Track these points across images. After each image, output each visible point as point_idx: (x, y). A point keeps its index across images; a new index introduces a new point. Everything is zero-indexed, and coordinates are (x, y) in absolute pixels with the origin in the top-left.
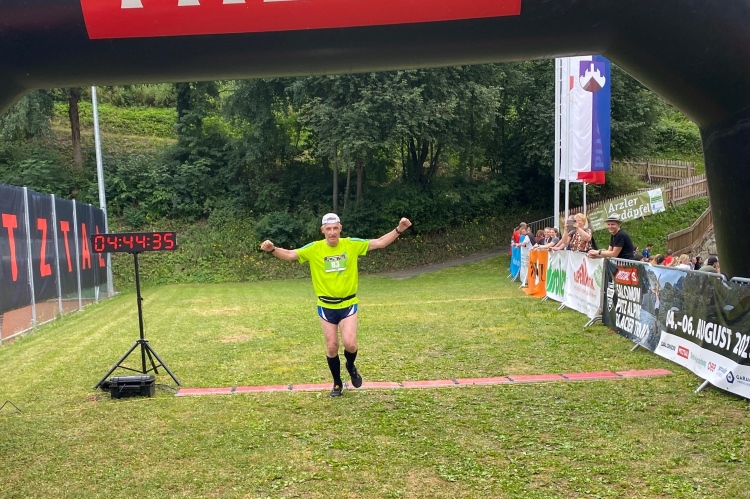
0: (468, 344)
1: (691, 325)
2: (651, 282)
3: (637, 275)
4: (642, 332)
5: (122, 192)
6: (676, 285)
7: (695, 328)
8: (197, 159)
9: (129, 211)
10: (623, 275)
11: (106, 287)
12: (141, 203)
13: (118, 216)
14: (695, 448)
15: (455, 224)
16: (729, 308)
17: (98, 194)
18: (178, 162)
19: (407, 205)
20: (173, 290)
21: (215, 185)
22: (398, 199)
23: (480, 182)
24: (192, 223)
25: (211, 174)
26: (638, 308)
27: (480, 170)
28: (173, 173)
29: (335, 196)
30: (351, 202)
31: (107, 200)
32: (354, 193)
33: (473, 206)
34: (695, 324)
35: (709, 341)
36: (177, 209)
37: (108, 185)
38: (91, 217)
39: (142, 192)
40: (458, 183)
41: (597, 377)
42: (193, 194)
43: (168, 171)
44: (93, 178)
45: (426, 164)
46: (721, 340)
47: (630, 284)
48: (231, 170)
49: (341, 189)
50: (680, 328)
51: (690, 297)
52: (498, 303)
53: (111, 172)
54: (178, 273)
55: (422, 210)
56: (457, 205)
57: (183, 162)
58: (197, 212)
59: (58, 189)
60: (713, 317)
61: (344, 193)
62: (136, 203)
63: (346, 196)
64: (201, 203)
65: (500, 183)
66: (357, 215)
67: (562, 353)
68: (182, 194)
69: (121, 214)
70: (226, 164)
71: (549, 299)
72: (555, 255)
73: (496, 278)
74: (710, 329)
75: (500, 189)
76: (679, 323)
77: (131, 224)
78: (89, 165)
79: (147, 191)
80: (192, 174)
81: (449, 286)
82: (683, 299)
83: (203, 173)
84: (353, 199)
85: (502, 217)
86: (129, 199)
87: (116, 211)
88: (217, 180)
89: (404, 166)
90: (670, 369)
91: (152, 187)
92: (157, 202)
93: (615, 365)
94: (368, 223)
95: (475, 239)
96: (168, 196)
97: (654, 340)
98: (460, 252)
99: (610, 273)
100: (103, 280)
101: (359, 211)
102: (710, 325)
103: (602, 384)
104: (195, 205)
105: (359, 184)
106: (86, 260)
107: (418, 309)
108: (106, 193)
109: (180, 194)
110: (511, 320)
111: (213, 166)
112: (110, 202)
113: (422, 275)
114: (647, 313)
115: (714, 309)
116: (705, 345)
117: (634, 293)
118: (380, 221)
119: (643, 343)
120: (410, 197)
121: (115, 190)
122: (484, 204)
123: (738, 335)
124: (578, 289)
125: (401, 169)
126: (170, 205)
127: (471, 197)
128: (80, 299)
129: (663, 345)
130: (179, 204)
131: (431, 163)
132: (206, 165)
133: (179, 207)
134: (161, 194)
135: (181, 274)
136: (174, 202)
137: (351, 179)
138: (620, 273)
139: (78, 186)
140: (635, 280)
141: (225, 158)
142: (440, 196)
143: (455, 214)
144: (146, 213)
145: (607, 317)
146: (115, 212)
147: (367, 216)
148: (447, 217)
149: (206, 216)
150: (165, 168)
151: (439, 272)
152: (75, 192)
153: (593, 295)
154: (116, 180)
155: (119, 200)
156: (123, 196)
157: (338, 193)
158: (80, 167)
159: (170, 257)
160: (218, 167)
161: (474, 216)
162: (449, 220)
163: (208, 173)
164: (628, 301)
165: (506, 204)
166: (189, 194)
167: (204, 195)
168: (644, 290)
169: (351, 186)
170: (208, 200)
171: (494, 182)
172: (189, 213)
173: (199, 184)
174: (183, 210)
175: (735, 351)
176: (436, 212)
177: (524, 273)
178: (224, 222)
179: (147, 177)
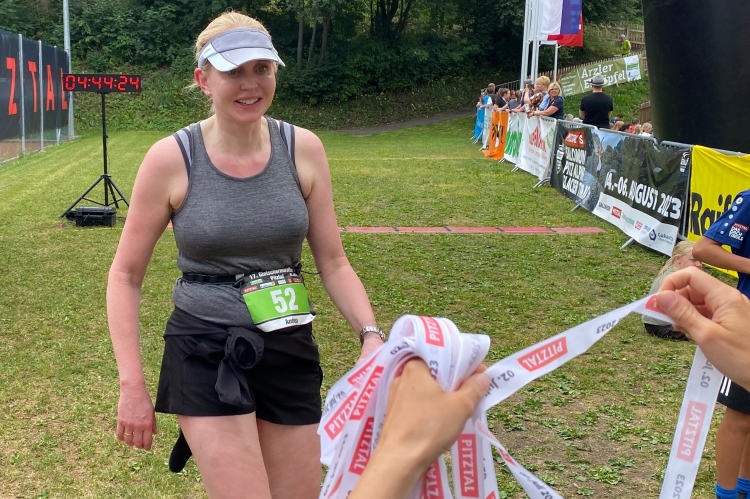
0: (415, 197)
1: (625, 186)
2: (595, 145)
3: (584, 138)
4: (584, 194)
5: (87, 35)
6: (616, 148)
7: (628, 190)
8: (163, 5)
9: (92, 55)
10: (571, 138)
11: (67, 130)
12: (105, 48)
13: (81, 59)
14: (603, 292)
15: (421, 82)
16: (657, 170)
17: (63, 37)
18: (143, 7)
19: (373, 60)
20: (133, 136)
21: (179, 32)
22: (364, 54)
23: (450, 40)
24: (154, 70)
25: (176, 21)
26: (582, 169)
27: (451, 27)
28: (137, 18)
29: (299, 49)
30: (316, 56)
31: (72, 42)
32: (319, 46)
33: (441, 65)
34: (629, 185)
35: (638, 201)
36: (140, 55)
37: (73, 27)
38: (55, 59)
39: (107, 37)
40: (428, 40)
41: (531, 231)
42: (157, 41)
43: (133, 16)
44: (59, 20)
45: (395, 19)
46: (649, 201)
47: (577, 146)
48: (196, 18)
49: (306, 41)
50: (616, 189)
51: (627, 158)
52: (454, 163)
53: (77, 15)
54: (138, 119)
55: (388, 67)
56: (424, 64)
57: (148, 7)
58: (159, 59)
59: (23, 29)
60: (645, 178)
61: (309, 46)
62: (100, 48)
63: (311, 48)
64: (164, 50)
65: (471, 42)
66: (321, 70)
67: (504, 210)
68: (146, 40)
69: (85, 56)
70: (191, 11)
71: (506, 161)
72: (514, 117)
73: (459, 139)
74: (641, 191)
75: (470, 48)
76: (616, 185)
77: (93, 68)
78: (54, 7)
79: (111, 35)
80: (157, 21)
81: (409, 145)
82: (620, 162)
83: (168, 19)
84: (318, 52)
85: (470, 77)
86: (93, 43)
87: (80, 54)
88: (181, 27)
89: (372, 20)
90: (605, 229)
91: (117, 31)
92: (121, 48)
93: (552, 222)
94: (332, 78)
95: (441, 99)
96: (132, 42)
97: (593, 202)
98: (424, 111)
99: (561, 134)
100: (64, 123)
101: (323, 65)
102: (641, 186)
103: (535, 237)
104: (158, 52)
105: (324, 36)
106: (51, 101)
107: (373, 165)
108: (71, 36)
109: (144, 39)
110: (461, 179)
111: (179, 14)
112: (74, 45)
113: (384, 133)
114: (590, 175)
115: (645, 171)
116: (636, 206)
117: (581, 155)
118: (344, 76)
119: (583, 204)
120: (377, 53)
121: (80, 33)
122: (453, 63)
123: (663, 195)
124: (532, 151)
125: (369, 23)
126: (133, 50)
127: (440, 55)
128: (42, 140)
129: (601, 205)
130: (142, 50)
131: (401, 18)
132: (171, 12)
133: (142, 53)
134: (124, 40)
135: (141, 121)
136: (137, 47)
137: (317, 32)
138: (570, 135)
139: (43, 27)
140: (582, 142)
141: (191, 5)
142: (407, 53)
143: (422, 73)
144: (109, 58)
145: (555, 179)
146: (79, 56)
147: (330, 71)
148: (414, 75)
149: (169, 63)
150: (130, 12)
151: (401, 131)
152: (40, 33)
153: (544, 158)
154: (81, 23)
155: (83, 43)
156: (87, 39)
157: (303, 45)
158: (46, 8)
159: (131, 103)
160: (183, 14)
161: (442, 75)
162: (415, 79)
163: (173, 19)
164: (575, 163)
165: (475, 65)
166: (153, 40)
167: (167, 42)
168: (589, 154)
169: (317, 40)
170: (171, 48)
171: (464, 41)
172: (152, 60)
173: (163, 31)
174: (146, 56)
175: (659, 211)
176: (402, 70)
177: (486, 134)
178: (187, 70)
179: (111, 22)
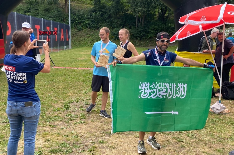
5: (77, 20)
8: (98, 12)
9: (78, 26)
12: (82, 24)
18: (93, 12)
19: (157, 27)
22: (155, 25)
24: (95, 30)
25: (101, 16)
28: (91, 16)
29: (136, 24)
31: (72, 23)
32: (142, 23)
36: (91, 26)
38: (64, 27)
39: (82, 21)
42: (96, 22)
48: (107, 15)
53: (74, 15)
54: (89, 44)
58: (96, 27)
59: (60, 19)
62: (80, 24)
64: (97, 24)
66: (141, 30)
77: (78, 30)
79: (84, 20)
80: (96, 16)
83: (99, 16)
88: (103, 18)
91: (85, 19)
92: (86, 24)
94: (145, 32)
96: (89, 22)
100: (68, 44)
101: (142, 28)
105: (143, 21)
106: (62, 38)
108: (71, 20)
109: (92, 22)
111: (102, 14)
118: (149, 32)
120: (159, 25)
121: (75, 20)
125: (158, 16)
126: (89, 25)
128: (59, 49)
130: (91, 24)
132: (100, 14)
134: (87, 22)
139: (66, 18)
141: (106, 12)
142: (168, 25)
144: (83, 27)
146: (75, 26)
147: (144, 30)
148: (170, 31)
149: (99, 28)
150: (89, 14)
152: (65, 20)
154: (75, 17)
156: (77, 22)
158: (67, 13)
159: (87, 39)
160: (104, 14)
166: (94, 22)
167: (99, 22)
170: (99, 24)
172: (94, 27)
173: (98, 19)
179: (84, 17)
